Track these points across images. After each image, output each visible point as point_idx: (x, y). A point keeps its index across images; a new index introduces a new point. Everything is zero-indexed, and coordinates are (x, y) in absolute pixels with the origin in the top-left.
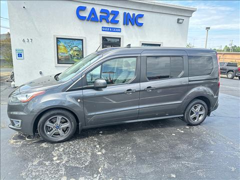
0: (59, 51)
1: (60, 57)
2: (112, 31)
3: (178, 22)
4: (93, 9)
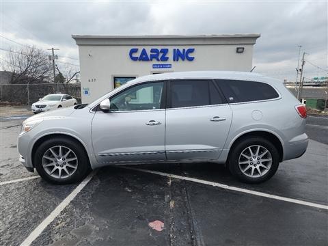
2: (163, 67)
3: (237, 52)
4: (144, 50)
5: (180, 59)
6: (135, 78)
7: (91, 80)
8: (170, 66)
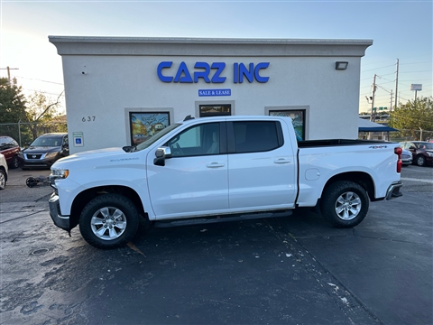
0: (134, 132)
1: (135, 140)
2: (216, 95)
3: (337, 68)
4: (183, 64)
5: (245, 80)
6: (168, 113)
7: (87, 119)
8: (228, 92)
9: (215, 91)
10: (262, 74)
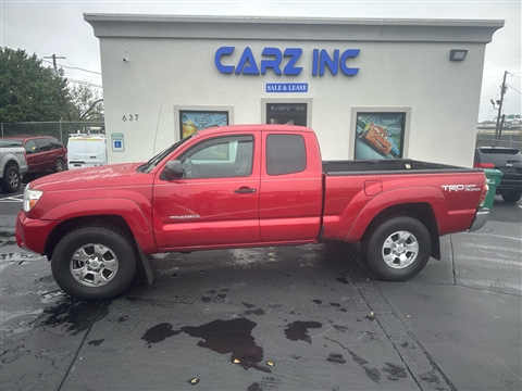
0: (185, 135)
2: (287, 91)
3: (452, 59)
4: (248, 50)
5: (327, 73)
6: (227, 113)
7: (128, 117)
8: (304, 88)
9: (287, 85)
10: (350, 65)
